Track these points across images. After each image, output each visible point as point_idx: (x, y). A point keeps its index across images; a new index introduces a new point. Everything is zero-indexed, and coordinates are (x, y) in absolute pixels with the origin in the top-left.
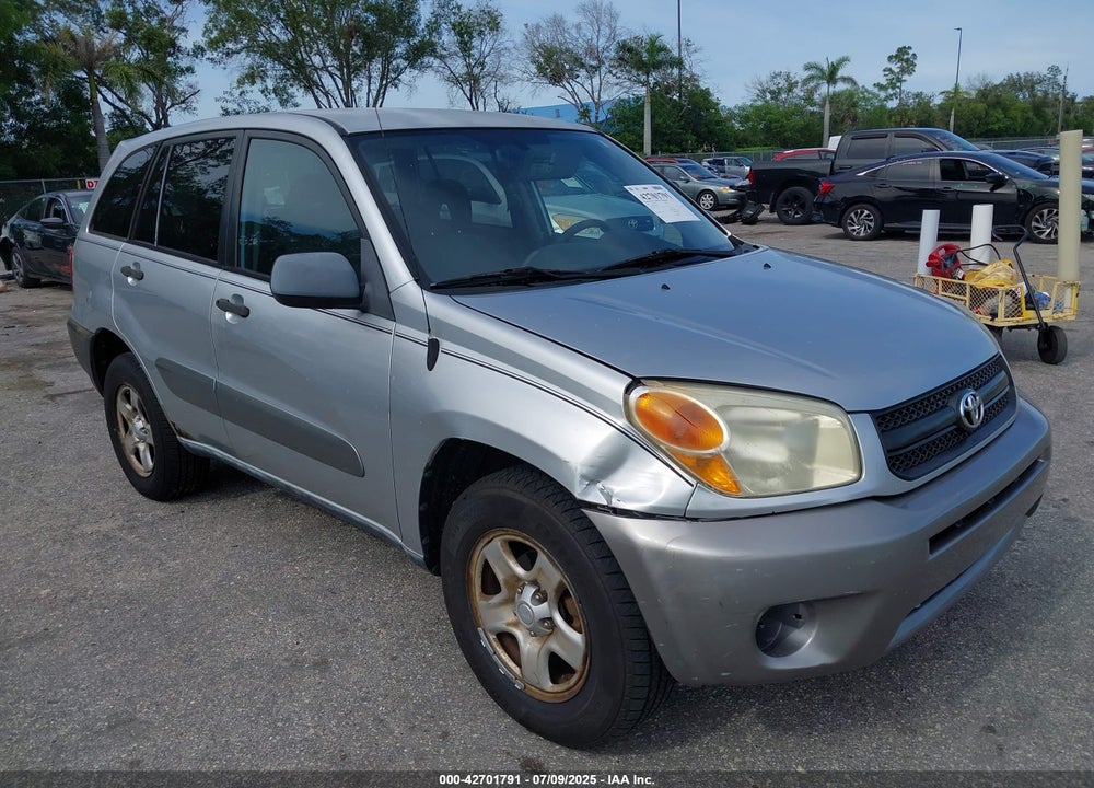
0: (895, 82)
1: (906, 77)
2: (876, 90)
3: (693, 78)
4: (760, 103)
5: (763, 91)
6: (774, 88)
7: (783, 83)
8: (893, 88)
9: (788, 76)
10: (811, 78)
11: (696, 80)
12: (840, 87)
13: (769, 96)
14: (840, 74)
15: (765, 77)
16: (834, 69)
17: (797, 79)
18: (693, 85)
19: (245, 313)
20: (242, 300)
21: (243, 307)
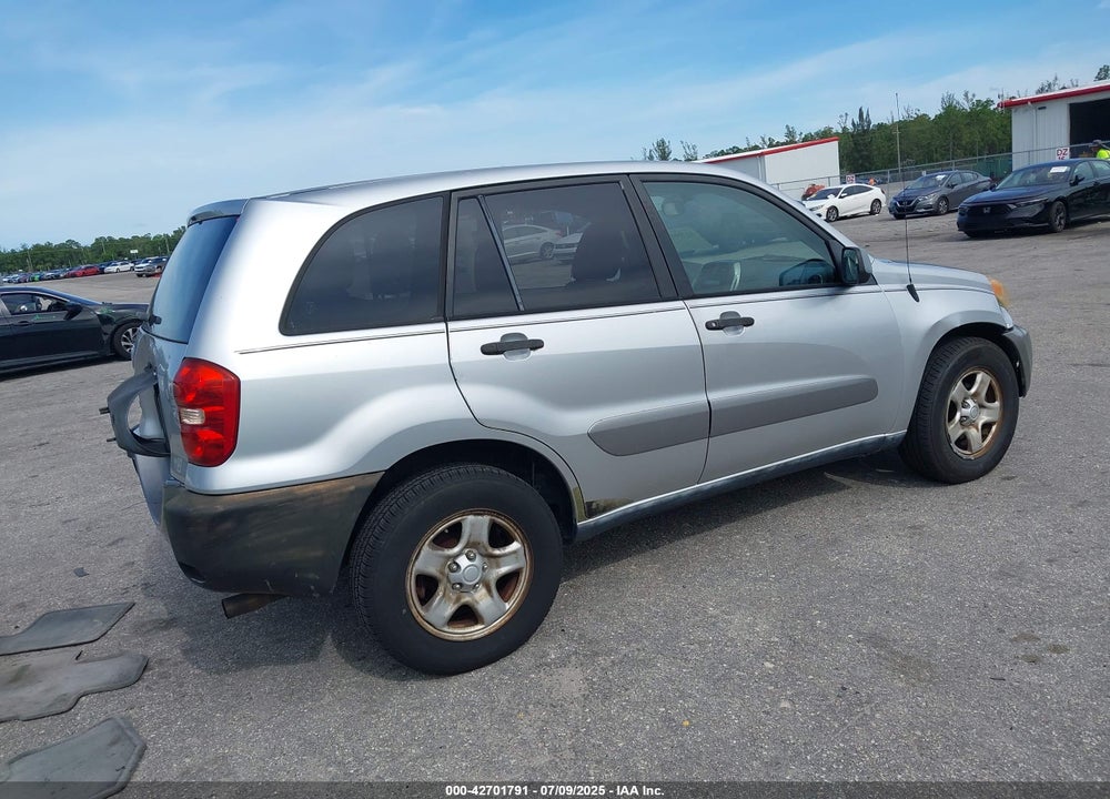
19: (749, 322)
20: (737, 314)
21: (744, 318)
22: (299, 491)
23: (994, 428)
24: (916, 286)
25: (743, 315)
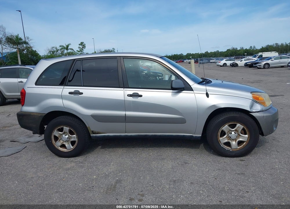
0: (81, 50)
1: (84, 49)
2: (77, 52)
3: (31, 47)
4: (49, 54)
5: (50, 51)
6: (53, 50)
7: (55, 50)
8: (81, 52)
9: (56, 48)
10: (62, 49)
11: (32, 48)
12: (69, 51)
13: (52, 53)
14: (69, 48)
15: (50, 48)
16: (68, 46)
17: (59, 49)
18: (31, 49)
19: (141, 96)
20: (138, 94)
21: (140, 95)
22: (32, 114)
23: (245, 143)
24: (209, 93)
25: (140, 94)
